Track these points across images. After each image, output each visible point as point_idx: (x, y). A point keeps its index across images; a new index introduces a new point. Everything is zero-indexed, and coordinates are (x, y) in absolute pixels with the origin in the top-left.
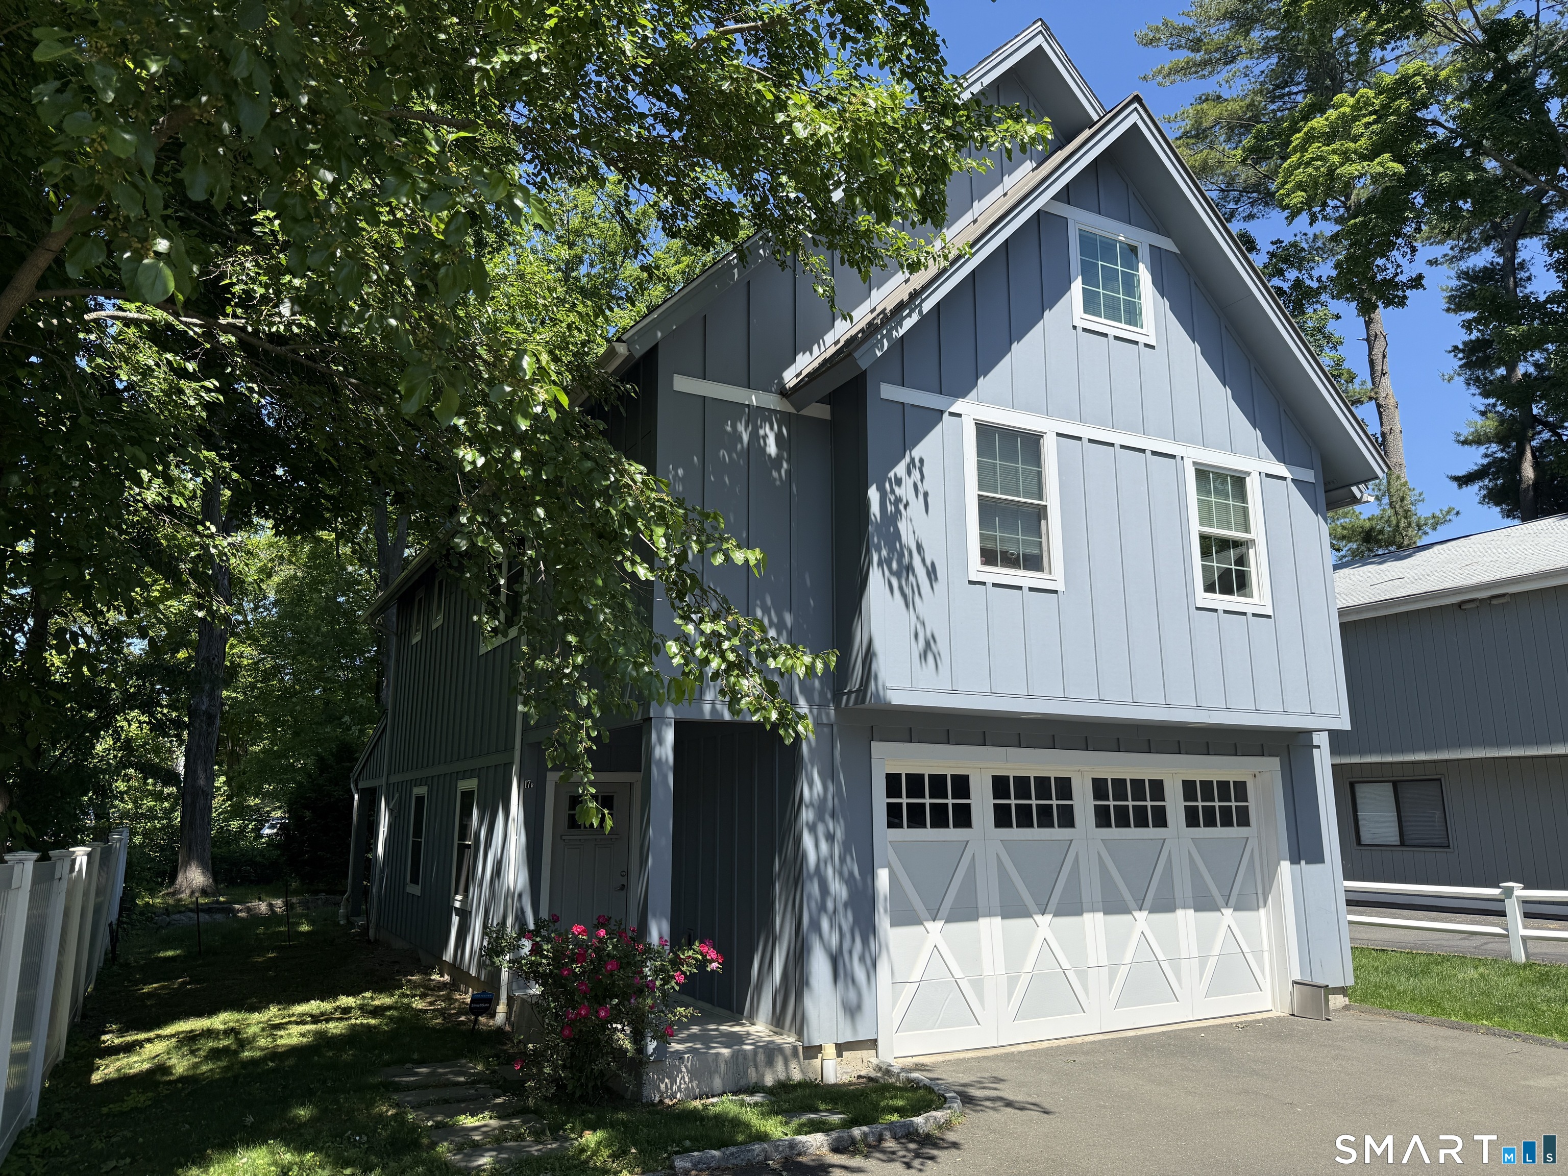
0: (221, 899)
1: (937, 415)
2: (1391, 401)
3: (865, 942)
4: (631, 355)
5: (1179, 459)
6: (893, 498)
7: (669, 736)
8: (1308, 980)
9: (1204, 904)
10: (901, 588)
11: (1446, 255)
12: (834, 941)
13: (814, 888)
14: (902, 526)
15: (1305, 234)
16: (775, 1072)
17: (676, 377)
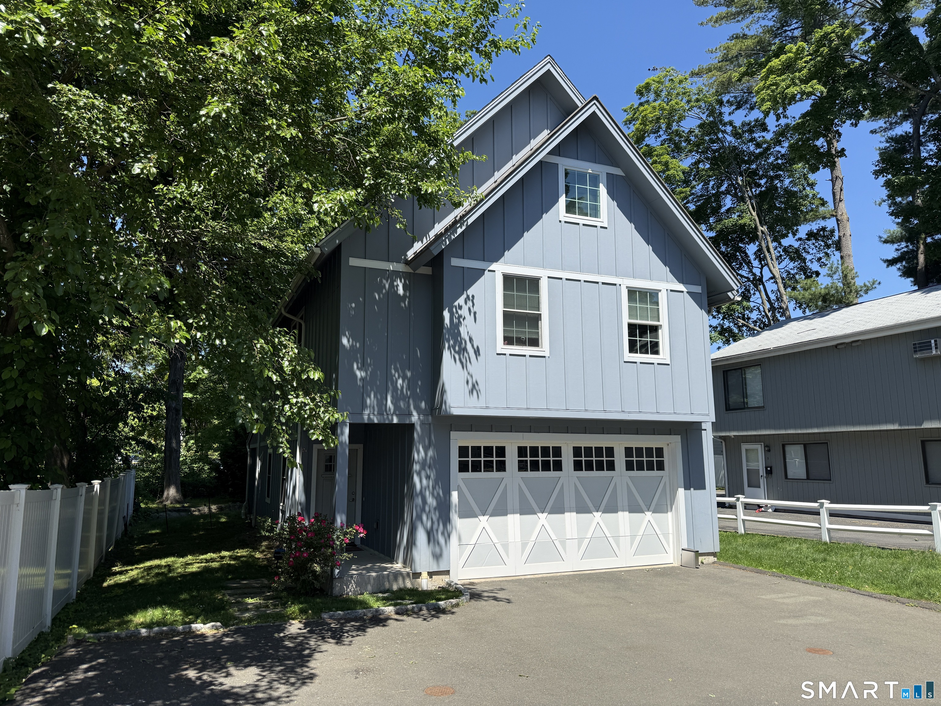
0: (186, 505)
1: (481, 272)
2: (845, 217)
3: (445, 526)
4: (322, 254)
5: (618, 285)
6: (457, 316)
7: (347, 431)
8: (692, 549)
9: (634, 509)
10: (460, 359)
11: (881, 127)
12: (429, 525)
13: (419, 501)
14: (462, 329)
15: (794, 118)
16: (398, 584)
17: (351, 259)
